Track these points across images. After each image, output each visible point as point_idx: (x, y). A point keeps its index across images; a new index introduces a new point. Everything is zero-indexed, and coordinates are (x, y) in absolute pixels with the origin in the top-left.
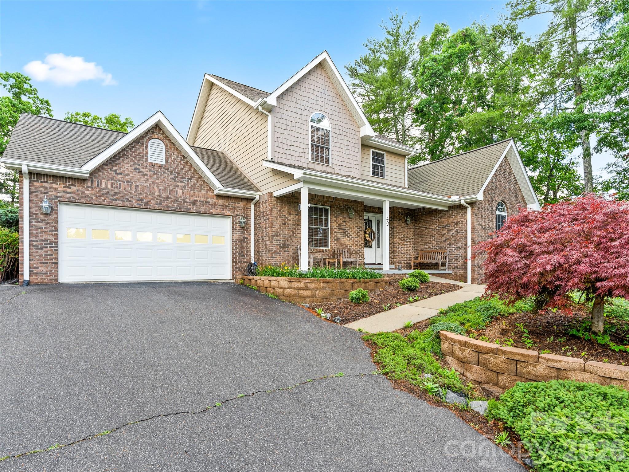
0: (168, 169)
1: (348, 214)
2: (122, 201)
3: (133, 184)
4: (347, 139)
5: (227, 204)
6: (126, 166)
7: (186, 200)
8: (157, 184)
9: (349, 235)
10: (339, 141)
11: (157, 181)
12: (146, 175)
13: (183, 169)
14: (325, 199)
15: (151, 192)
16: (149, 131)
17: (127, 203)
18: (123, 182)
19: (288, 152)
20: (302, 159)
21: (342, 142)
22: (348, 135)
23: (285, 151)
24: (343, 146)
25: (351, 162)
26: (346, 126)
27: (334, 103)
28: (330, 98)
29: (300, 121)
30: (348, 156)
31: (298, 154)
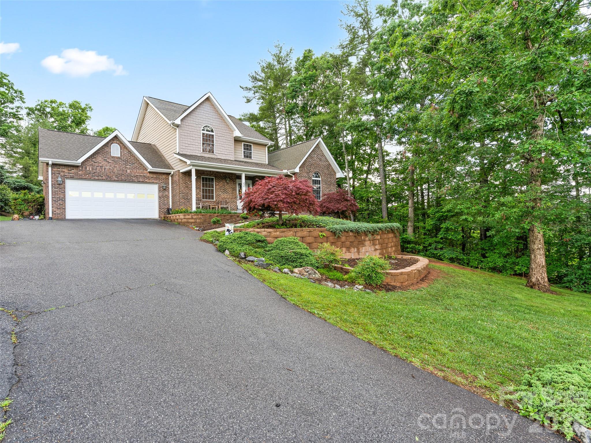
0: (122, 159)
1: (226, 181)
2: (97, 176)
3: (103, 168)
4: (225, 138)
5: (155, 177)
6: (99, 159)
7: (132, 175)
8: (116, 167)
9: (227, 193)
10: (220, 140)
12: (110, 163)
13: (130, 158)
14: (211, 173)
15: (112, 171)
16: (112, 139)
17: (100, 178)
18: (98, 167)
19: (189, 148)
20: (197, 152)
21: (222, 140)
22: (225, 136)
23: (187, 148)
24: (222, 143)
25: (228, 151)
26: (224, 131)
27: (216, 119)
28: (214, 117)
29: (195, 131)
30: (226, 148)
31: (194, 149)
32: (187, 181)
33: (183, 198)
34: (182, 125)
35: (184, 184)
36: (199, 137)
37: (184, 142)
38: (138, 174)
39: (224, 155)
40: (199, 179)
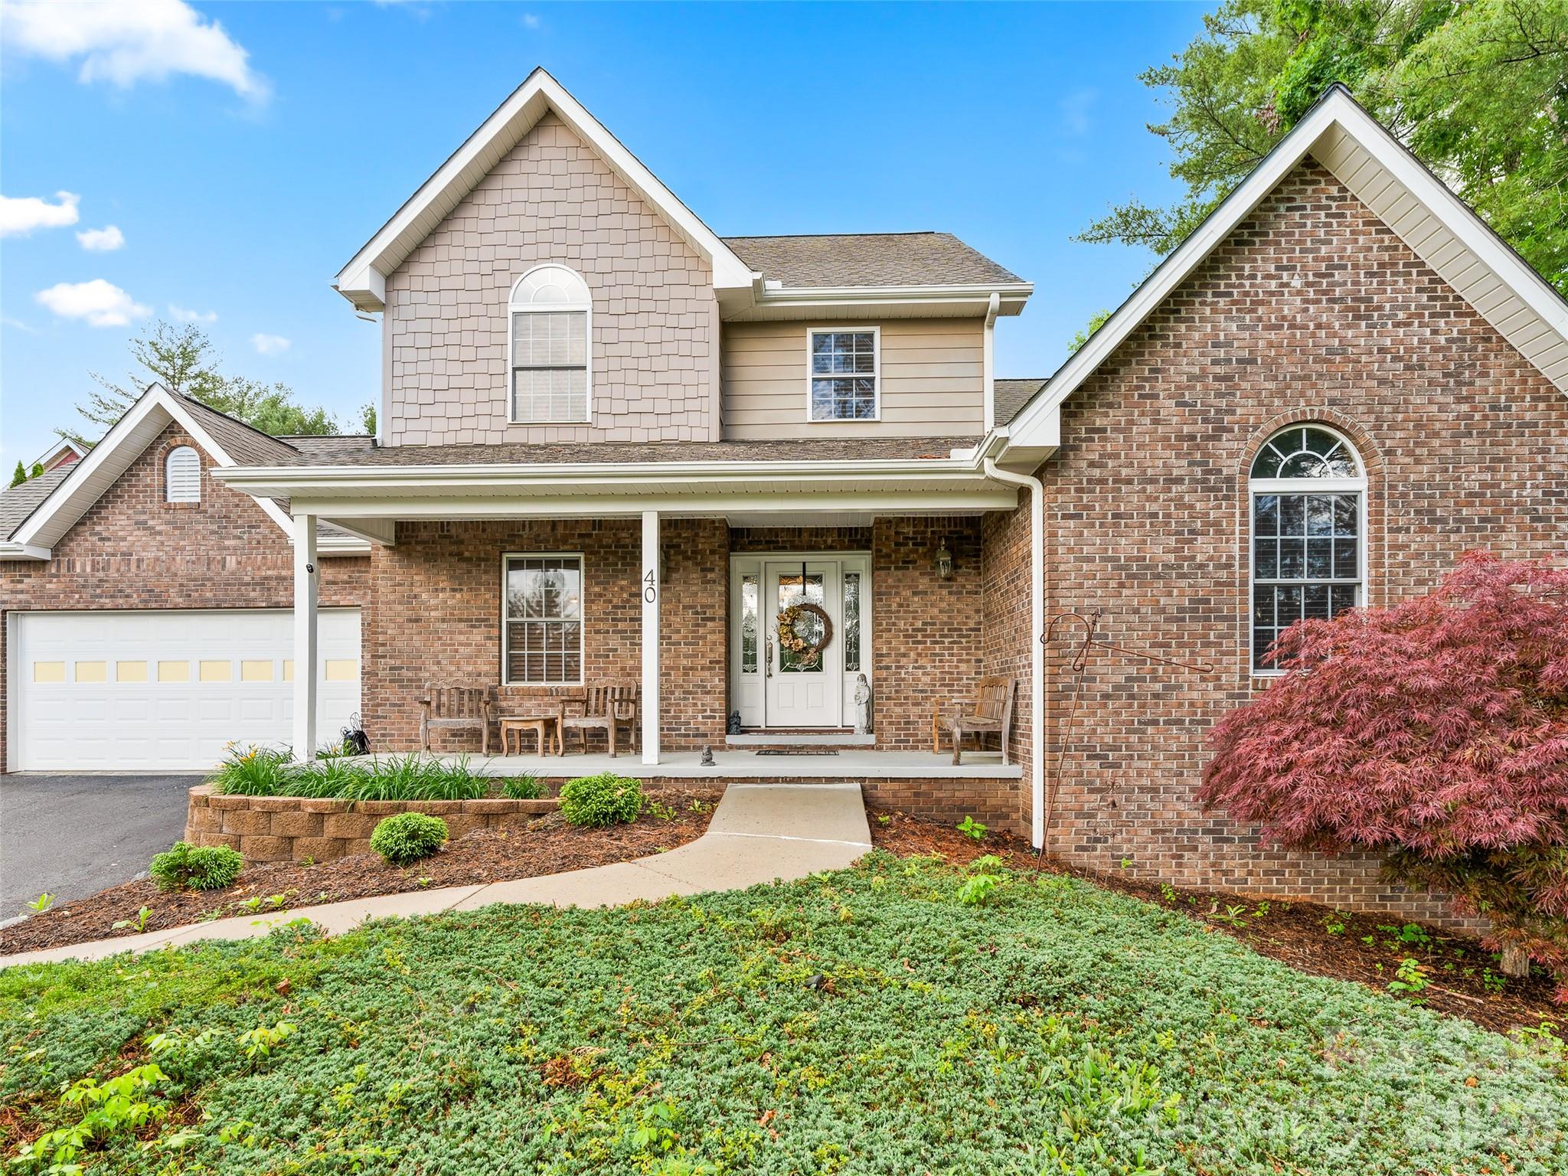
0: (205, 512)
2: (112, 597)
3: (134, 557)
4: (660, 320)
5: (345, 577)
6: (119, 521)
7: (247, 579)
8: (183, 549)
10: (627, 336)
11: (182, 543)
12: (160, 533)
13: (237, 506)
14: (560, 531)
15: (168, 570)
16: (164, 432)
17: (121, 601)
18: (113, 555)
19: (438, 410)
20: (484, 422)
21: (637, 335)
22: (662, 307)
23: (427, 411)
24: (640, 350)
25: (676, 392)
26: (655, 279)
27: (603, 222)
28: (590, 209)
29: (477, 310)
30: (661, 378)
31: (469, 410)
32: (416, 590)
33: (391, 681)
34: (404, 297)
35: (399, 608)
36: (497, 339)
37: (409, 382)
38: (269, 573)
39: (649, 421)
40: (486, 572)
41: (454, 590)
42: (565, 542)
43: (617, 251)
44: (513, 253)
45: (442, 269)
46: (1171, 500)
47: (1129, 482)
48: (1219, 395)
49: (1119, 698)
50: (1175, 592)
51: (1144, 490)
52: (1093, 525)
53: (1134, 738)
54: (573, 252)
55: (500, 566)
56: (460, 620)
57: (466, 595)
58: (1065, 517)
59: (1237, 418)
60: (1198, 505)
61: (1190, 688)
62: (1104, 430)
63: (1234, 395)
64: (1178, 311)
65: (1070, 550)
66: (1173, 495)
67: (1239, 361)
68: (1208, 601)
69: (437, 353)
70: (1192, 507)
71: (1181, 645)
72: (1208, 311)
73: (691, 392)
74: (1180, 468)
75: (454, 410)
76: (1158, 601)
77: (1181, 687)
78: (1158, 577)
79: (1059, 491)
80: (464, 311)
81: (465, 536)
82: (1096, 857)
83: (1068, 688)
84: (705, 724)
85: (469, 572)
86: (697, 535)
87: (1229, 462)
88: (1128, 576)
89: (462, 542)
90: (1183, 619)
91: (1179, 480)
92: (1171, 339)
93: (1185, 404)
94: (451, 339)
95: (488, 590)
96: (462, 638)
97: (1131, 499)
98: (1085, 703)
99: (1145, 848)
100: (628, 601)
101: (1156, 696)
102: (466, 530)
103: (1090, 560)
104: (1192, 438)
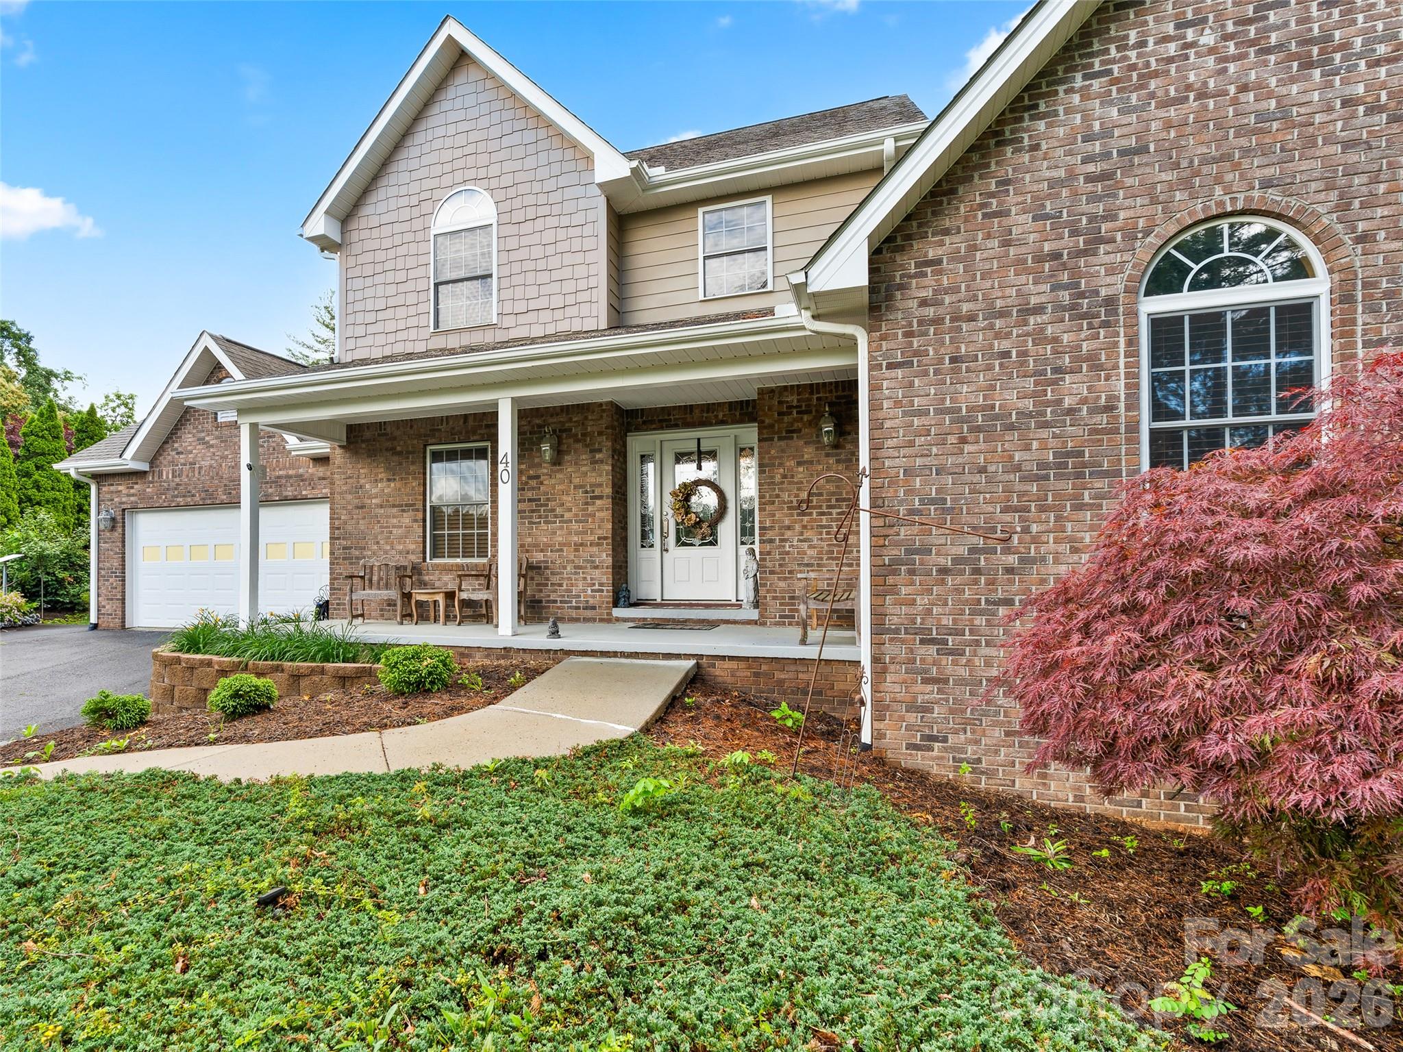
2: (184, 497)
3: (197, 466)
4: (554, 222)
8: (226, 458)
12: (212, 446)
15: (218, 474)
16: (215, 368)
17: (190, 500)
18: (185, 465)
19: (378, 327)
20: (413, 334)
21: (535, 239)
22: (556, 209)
23: (371, 329)
24: (537, 252)
25: (569, 287)
26: (550, 185)
27: (506, 141)
28: (495, 132)
29: (408, 237)
30: (556, 275)
31: (401, 325)
32: (362, 481)
33: (344, 559)
34: (355, 236)
35: (349, 497)
36: (422, 260)
37: (359, 306)
38: (281, 473)
39: (545, 316)
40: (413, 463)
41: (389, 480)
42: (474, 433)
43: (517, 165)
44: (434, 183)
45: (382, 207)
46: (1028, 334)
47: (972, 318)
48: (1093, 198)
49: (962, 572)
50: (1035, 445)
51: (992, 327)
52: (926, 374)
53: (980, 621)
54: (482, 173)
55: (425, 457)
56: (394, 506)
57: (398, 484)
58: (890, 366)
59: (1119, 224)
60: (1065, 338)
61: (1056, 561)
62: (938, 262)
63: (1115, 196)
64: (1036, 106)
65: (898, 404)
66: (1030, 328)
67: (1123, 153)
68: (1081, 454)
69: (379, 279)
70: (1056, 340)
71: (1042, 509)
72: (1076, 98)
73: (582, 285)
74: (1039, 294)
75: (391, 326)
76: (1011, 457)
77: (1043, 559)
78: (1011, 427)
79: (883, 338)
80: (398, 240)
81: (397, 433)
82: (933, 759)
83: (896, 562)
84: (594, 597)
85: (400, 464)
86: (586, 418)
87: (1109, 280)
88: (971, 430)
89: (394, 439)
90: (1047, 478)
91: (1039, 310)
92: (1026, 142)
93: (1046, 217)
94: (388, 266)
95: (414, 479)
96: (395, 521)
97: (975, 338)
98: (917, 579)
99: (997, 752)
100: (527, 483)
101: (1010, 570)
102: (398, 428)
103: (923, 413)
104: (1056, 256)
